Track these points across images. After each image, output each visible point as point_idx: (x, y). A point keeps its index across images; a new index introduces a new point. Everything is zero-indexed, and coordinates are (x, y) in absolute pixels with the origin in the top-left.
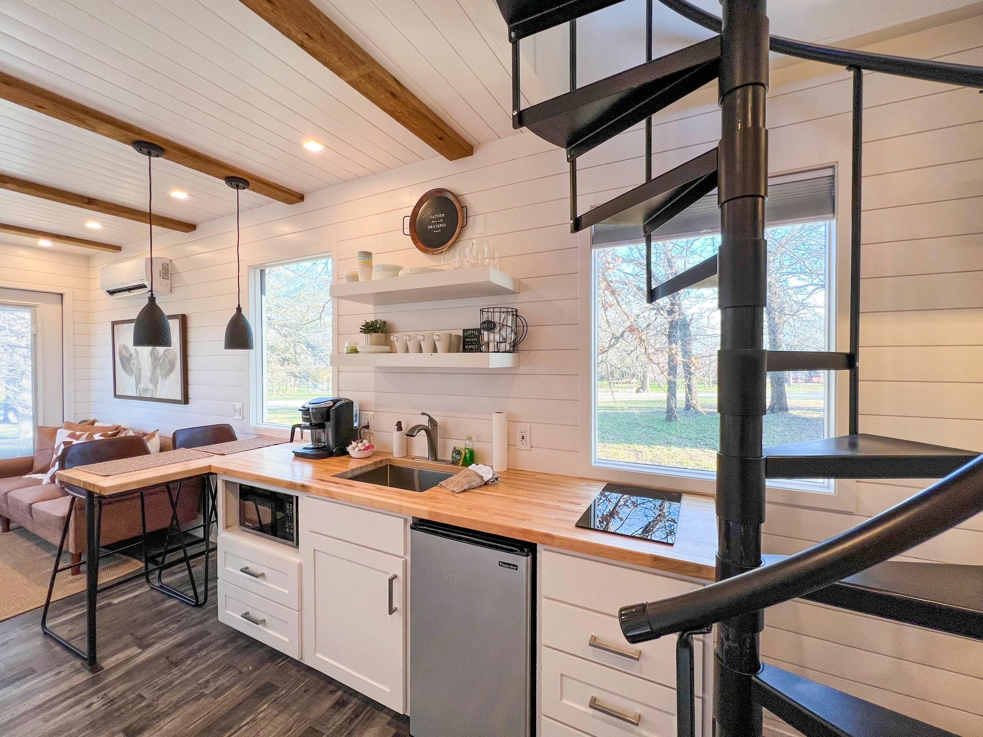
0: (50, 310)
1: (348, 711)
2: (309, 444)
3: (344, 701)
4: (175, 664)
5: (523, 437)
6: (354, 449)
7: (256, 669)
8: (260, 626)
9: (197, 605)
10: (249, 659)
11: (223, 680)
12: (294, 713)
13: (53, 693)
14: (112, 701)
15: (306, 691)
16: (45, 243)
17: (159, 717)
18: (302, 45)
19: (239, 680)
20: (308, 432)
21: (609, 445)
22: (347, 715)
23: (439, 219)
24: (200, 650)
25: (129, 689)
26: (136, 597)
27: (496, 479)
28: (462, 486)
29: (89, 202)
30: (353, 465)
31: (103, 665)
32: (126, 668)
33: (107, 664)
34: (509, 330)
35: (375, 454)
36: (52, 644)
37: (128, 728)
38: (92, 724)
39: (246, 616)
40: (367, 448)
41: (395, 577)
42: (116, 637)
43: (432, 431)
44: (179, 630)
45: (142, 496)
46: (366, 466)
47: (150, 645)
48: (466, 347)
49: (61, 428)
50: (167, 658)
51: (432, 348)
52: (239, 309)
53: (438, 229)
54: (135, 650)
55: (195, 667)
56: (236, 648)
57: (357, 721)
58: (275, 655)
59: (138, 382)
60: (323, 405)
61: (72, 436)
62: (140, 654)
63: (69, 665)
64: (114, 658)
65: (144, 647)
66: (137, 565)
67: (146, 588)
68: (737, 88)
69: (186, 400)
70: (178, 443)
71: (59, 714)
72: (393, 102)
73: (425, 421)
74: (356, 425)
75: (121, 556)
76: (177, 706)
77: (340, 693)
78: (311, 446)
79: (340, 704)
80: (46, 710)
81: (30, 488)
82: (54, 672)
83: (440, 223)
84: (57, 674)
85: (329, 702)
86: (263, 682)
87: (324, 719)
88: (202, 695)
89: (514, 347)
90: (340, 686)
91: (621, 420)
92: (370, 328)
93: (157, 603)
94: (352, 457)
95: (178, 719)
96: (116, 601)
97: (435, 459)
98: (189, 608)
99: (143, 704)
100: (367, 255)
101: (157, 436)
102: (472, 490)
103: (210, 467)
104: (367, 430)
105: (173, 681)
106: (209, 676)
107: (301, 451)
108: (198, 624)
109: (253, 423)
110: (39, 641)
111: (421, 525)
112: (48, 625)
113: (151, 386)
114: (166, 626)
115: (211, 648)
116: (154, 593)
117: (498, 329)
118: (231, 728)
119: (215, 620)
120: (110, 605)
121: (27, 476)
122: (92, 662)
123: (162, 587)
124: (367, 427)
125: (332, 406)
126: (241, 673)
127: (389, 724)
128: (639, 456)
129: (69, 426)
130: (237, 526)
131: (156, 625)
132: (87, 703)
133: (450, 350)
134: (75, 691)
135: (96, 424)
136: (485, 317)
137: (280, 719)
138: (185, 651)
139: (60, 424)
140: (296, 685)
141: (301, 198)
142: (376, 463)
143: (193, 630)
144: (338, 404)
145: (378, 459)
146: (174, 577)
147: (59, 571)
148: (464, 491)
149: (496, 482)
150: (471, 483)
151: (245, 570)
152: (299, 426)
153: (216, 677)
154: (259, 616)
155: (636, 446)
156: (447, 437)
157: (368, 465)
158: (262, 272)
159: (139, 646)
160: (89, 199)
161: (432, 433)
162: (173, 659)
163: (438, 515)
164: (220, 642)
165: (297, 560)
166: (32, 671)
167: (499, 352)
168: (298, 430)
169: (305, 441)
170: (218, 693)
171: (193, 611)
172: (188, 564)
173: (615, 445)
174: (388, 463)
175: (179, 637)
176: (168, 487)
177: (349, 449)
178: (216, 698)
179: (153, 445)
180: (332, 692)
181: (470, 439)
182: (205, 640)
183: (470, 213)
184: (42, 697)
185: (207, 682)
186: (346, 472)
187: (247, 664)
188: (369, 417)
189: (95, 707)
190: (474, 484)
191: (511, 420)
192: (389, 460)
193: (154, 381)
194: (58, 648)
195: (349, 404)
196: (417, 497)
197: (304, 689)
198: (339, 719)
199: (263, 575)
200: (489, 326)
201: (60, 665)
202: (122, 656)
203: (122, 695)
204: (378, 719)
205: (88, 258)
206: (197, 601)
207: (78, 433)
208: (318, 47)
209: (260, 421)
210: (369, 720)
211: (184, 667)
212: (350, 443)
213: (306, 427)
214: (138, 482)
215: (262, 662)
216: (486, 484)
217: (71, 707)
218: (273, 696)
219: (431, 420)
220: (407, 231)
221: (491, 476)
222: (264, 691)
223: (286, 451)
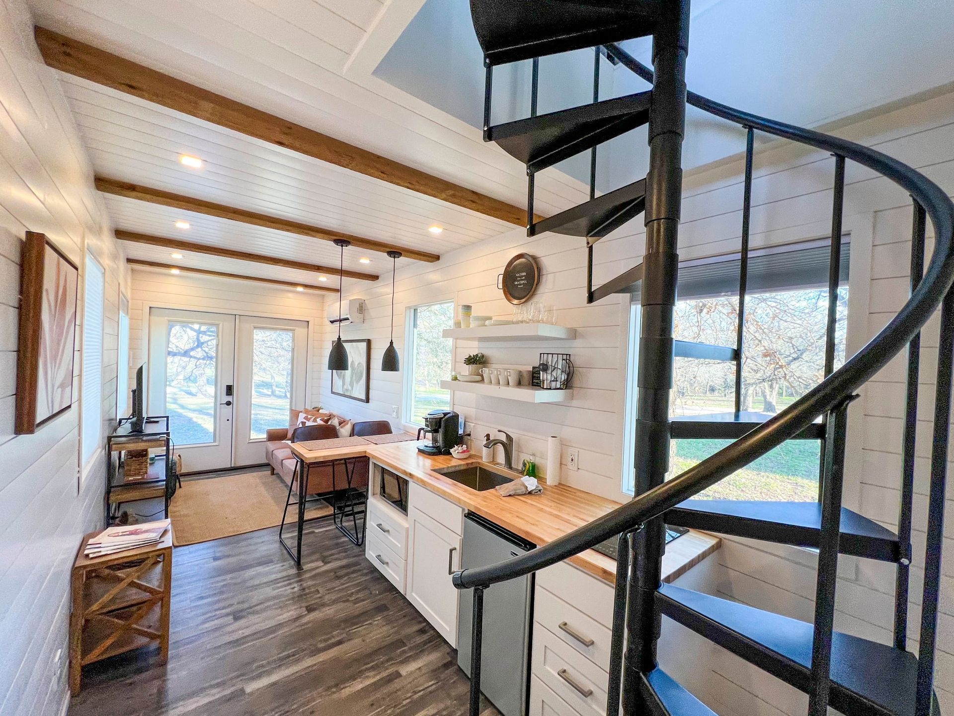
0: (301, 331)
1: (425, 637)
2: (430, 443)
3: (425, 630)
4: (338, 578)
5: (572, 459)
6: (456, 451)
7: (380, 594)
8: (385, 566)
9: (358, 545)
10: (378, 586)
11: (360, 595)
12: (394, 627)
13: (279, 575)
14: (304, 589)
15: (404, 616)
16: (300, 289)
17: (324, 605)
18: (408, 188)
19: (369, 598)
20: (429, 435)
21: (763, 474)
22: (424, 639)
23: (523, 276)
24: (353, 573)
25: (312, 585)
26: (327, 531)
27: (540, 490)
28: (508, 492)
29: (318, 268)
30: (454, 463)
31: (304, 567)
32: (314, 573)
33: (306, 567)
34: (559, 372)
35: (470, 457)
36: (283, 548)
37: (309, 606)
38: (293, 598)
39: (379, 557)
40: (464, 452)
41: (455, 549)
42: (313, 553)
43: (508, 446)
44: (345, 558)
45: (346, 464)
46: (459, 466)
47: (329, 562)
48: (534, 381)
49: (301, 412)
50: (335, 573)
51: (506, 383)
52: (391, 343)
53: (520, 285)
54: (320, 563)
55: (347, 583)
56: (372, 578)
57: (429, 645)
58: (392, 589)
59: (344, 384)
60: (436, 416)
61: (306, 418)
62: (323, 566)
63: (288, 562)
64: (309, 565)
65: (326, 563)
66: (330, 510)
67: (334, 527)
68: (654, 220)
69: (367, 400)
70: (355, 432)
71: (279, 588)
72: (474, 205)
73: (503, 438)
74: (461, 432)
75: (325, 502)
76: (334, 602)
77: (424, 624)
78: (431, 445)
79: (422, 631)
80: (275, 584)
81: (284, 450)
82: (281, 565)
83: (522, 280)
84: (282, 566)
85: (416, 628)
86: (382, 603)
87: (409, 637)
88: (348, 601)
89: (567, 384)
90: (425, 620)
91: (794, 447)
92: (472, 360)
93: (337, 538)
94: (453, 457)
95: (332, 610)
96: (317, 531)
97: (510, 468)
98: (353, 545)
99: (318, 596)
100: (468, 308)
101: (349, 424)
102: (516, 497)
103: (365, 452)
104: (469, 437)
105: (335, 588)
106: (353, 591)
107: (422, 448)
108: (355, 556)
109: (403, 422)
110: (277, 545)
111: (471, 516)
112: (282, 537)
113: (350, 388)
114: (339, 553)
115: (359, 573)
116: (337, 531)
117: (549, 371)
118: (357, 624)
119: (363, 557)
120: (313, 532)
121: (284, 441)
122: (298, 564)
123: (342, 528)
124: (469, 435)
125: (442, 418)
126: (371, 594)
127: (448, 654)
128: (797, 491)
129: (306, 411)
130: (378, 496)
131: (333, 551)
132: (292, 586)
133: (519, 384)
134: (289, 577)
135: (321, 411)
136: (543, 361)
137: (385, 628)
138: (344, 571)
139: (302, 409)
140: (399, 611)
141: (437, 258)
142: (467, 464)
143: (351, 560)
144: (448, 415)
145: (470, 461)
146: (348, 523)
147: (290, 504)
148: (510, 495)
149: (539, 493)
150: (516, 490)
151: (379, 525)
152: (423, 429)
153: (358, 592)
154: (386, 560)
155: (799, 480)
156: (520, 451)
157: (461, 465)
158: (415, 310)
159: (323, 562)
160: (318, 266)
161: (508, 447)
162: (338, 574)
163: (479, 510)
164: (365, 571)
165: (406, 525)
166: (271, 561)
167: (550, 389)
168: (422, 432)
169: (427, 441)
170: (356, 601)
171: (355, 548)
172: (354, 517)
173: (771, 475)
174: (478, 465)
175: (344, 562)
176: (346, 461)
177: (452, 451)
178: (355, 603)
179: (345, 431)
180: (420, 622)
181: (534, 455)
182: (356, 568)
183: (544, 272)
184: (273, 577)
185: (352, 593)
186: (443, 468)
187: (376, 589)
188: (471, 427)
189: (296, 589)
190: (519, 492)
191: (563, 445)
192: (479, 463)
193: (352, 384)
194: (285, 551)
195: (455, 417)
196: (475, 495)
197: (404, 615)
198: (419, 639)
199: (388, 531)
200: (545, 367)
201: (284, 561)
202: (313, 565)
203: (309, 588)
204: (441, 649)
205: (323, 296)
206: (358, 542)
207: (309, 417)
208: (417, 187)
209: (408, 421)
210: (436, 647)
211: (342, 581)
212: (452, 447)
213: (429, 432)
214: (324, 457)
215: (386, 590)
216: (530, 493)
217: (285, 586)
218: (385, 613)
219: (508, 436)
220: (501, 286)
221: (534, 488)
222: (381, 609)
223: (414, 446)
